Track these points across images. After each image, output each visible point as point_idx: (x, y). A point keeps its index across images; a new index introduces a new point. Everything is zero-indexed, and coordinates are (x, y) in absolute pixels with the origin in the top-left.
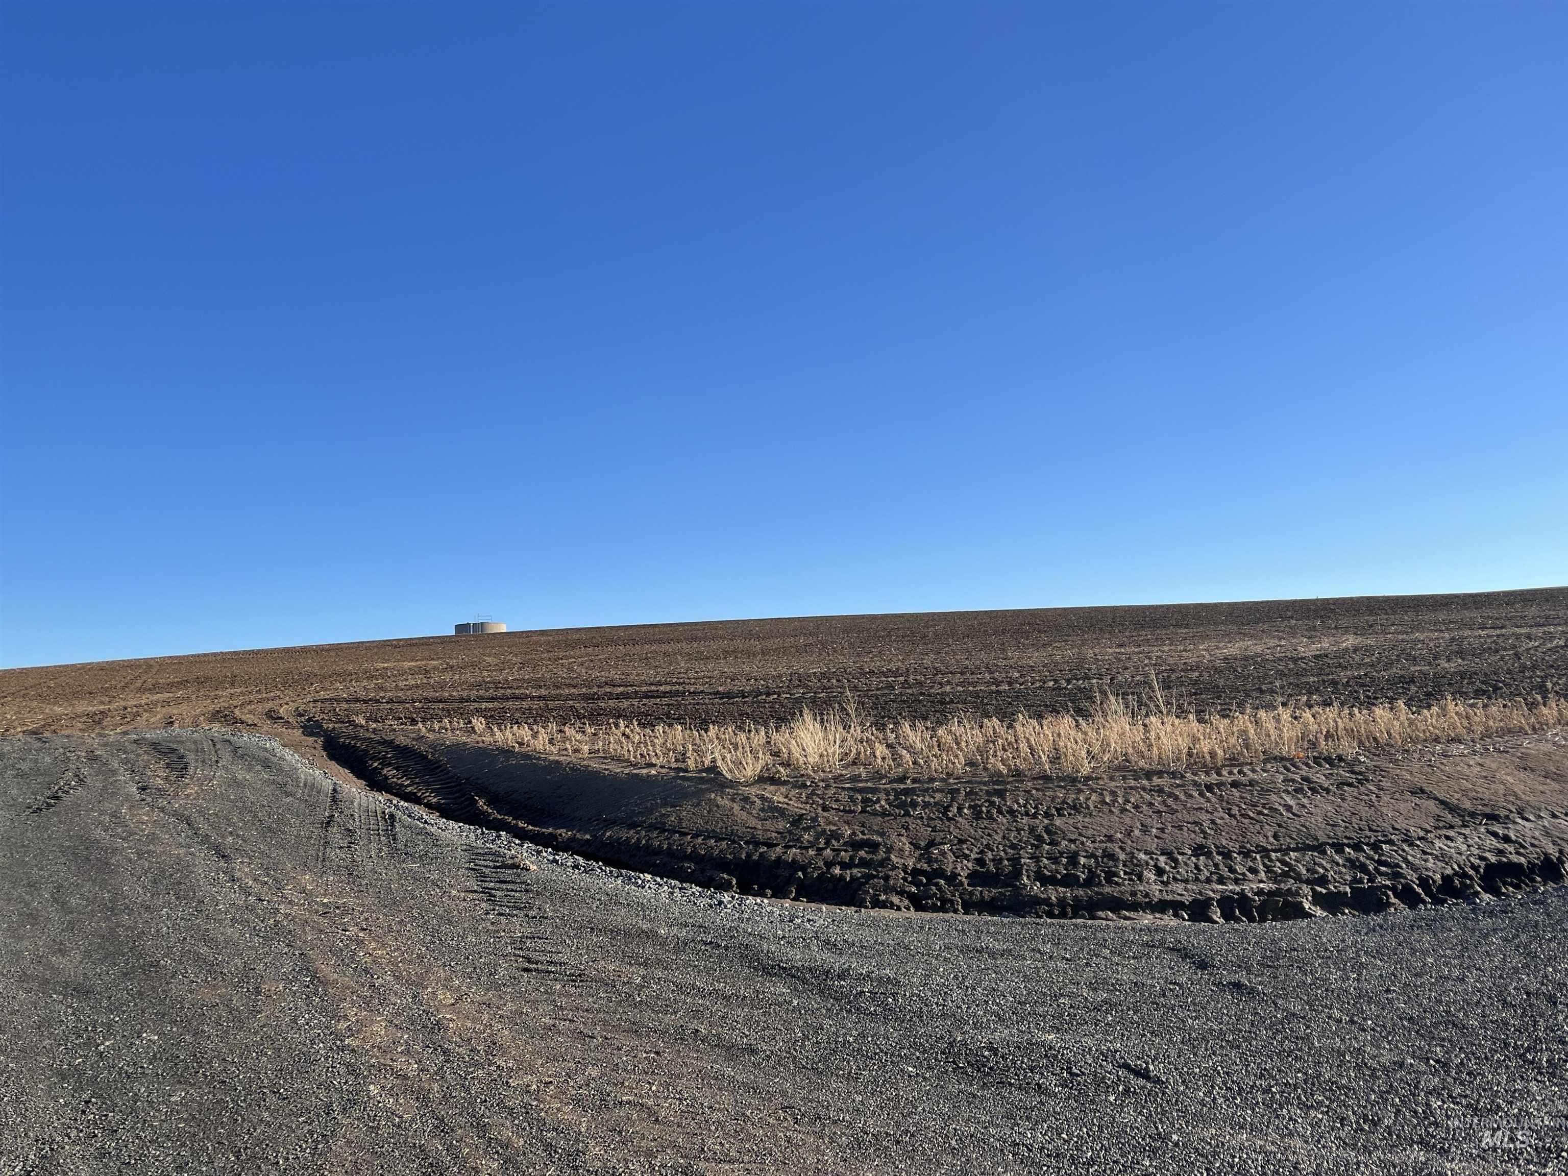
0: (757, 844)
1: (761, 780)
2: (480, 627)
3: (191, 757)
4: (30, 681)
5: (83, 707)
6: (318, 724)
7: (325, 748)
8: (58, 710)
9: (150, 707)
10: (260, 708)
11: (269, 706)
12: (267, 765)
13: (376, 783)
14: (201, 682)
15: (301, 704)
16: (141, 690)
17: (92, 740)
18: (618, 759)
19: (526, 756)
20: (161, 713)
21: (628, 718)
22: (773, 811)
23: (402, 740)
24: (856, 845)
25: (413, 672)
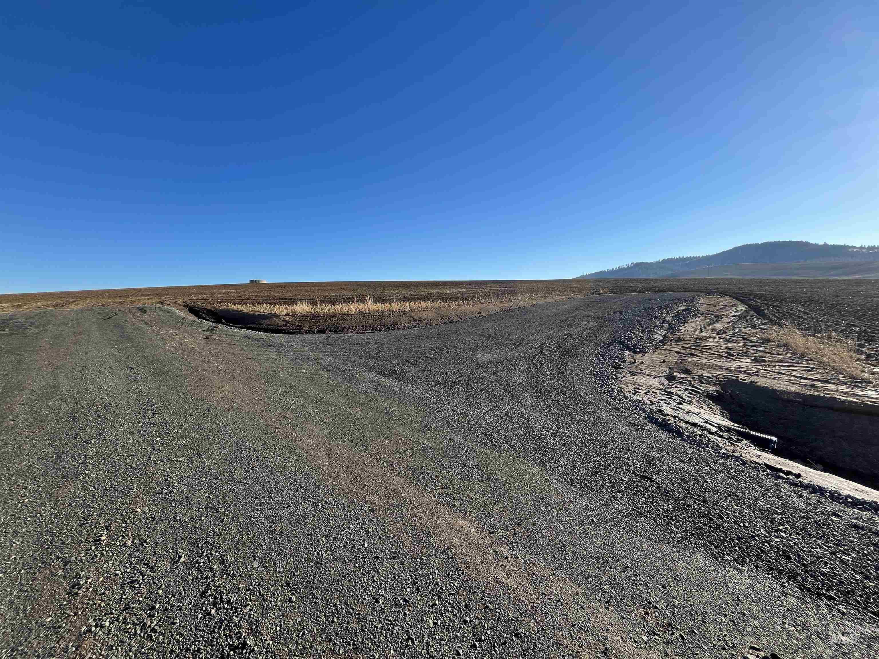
0: (278, 326)
1: (286, 315)
2: (257, 281)
3: (148, 310)
4: (100, 293)
5: (117, 300)
6: (188, 305)
7: (189, 310)
8: (109, 301)
9: (139, 300)
10: (173, 301)
11: (175, 301)
12: (169, 312)
13: (199, 317)
14: (156, 294)
15: (185, 300)
16: (137, 296)
17: (121, 307)
18: (258, 312)
19: (238, 311)
20: (142, 301)
21: (275, 303)
22: (285, 320)
23: (209, 308)
24: (298, 326)
25: (225, 293)
